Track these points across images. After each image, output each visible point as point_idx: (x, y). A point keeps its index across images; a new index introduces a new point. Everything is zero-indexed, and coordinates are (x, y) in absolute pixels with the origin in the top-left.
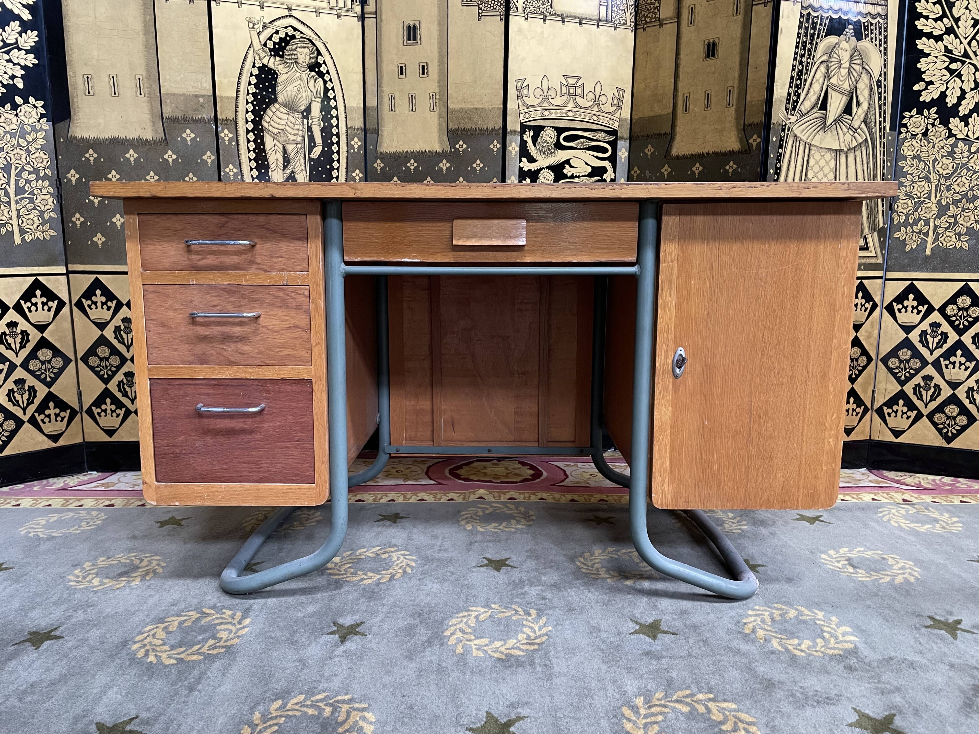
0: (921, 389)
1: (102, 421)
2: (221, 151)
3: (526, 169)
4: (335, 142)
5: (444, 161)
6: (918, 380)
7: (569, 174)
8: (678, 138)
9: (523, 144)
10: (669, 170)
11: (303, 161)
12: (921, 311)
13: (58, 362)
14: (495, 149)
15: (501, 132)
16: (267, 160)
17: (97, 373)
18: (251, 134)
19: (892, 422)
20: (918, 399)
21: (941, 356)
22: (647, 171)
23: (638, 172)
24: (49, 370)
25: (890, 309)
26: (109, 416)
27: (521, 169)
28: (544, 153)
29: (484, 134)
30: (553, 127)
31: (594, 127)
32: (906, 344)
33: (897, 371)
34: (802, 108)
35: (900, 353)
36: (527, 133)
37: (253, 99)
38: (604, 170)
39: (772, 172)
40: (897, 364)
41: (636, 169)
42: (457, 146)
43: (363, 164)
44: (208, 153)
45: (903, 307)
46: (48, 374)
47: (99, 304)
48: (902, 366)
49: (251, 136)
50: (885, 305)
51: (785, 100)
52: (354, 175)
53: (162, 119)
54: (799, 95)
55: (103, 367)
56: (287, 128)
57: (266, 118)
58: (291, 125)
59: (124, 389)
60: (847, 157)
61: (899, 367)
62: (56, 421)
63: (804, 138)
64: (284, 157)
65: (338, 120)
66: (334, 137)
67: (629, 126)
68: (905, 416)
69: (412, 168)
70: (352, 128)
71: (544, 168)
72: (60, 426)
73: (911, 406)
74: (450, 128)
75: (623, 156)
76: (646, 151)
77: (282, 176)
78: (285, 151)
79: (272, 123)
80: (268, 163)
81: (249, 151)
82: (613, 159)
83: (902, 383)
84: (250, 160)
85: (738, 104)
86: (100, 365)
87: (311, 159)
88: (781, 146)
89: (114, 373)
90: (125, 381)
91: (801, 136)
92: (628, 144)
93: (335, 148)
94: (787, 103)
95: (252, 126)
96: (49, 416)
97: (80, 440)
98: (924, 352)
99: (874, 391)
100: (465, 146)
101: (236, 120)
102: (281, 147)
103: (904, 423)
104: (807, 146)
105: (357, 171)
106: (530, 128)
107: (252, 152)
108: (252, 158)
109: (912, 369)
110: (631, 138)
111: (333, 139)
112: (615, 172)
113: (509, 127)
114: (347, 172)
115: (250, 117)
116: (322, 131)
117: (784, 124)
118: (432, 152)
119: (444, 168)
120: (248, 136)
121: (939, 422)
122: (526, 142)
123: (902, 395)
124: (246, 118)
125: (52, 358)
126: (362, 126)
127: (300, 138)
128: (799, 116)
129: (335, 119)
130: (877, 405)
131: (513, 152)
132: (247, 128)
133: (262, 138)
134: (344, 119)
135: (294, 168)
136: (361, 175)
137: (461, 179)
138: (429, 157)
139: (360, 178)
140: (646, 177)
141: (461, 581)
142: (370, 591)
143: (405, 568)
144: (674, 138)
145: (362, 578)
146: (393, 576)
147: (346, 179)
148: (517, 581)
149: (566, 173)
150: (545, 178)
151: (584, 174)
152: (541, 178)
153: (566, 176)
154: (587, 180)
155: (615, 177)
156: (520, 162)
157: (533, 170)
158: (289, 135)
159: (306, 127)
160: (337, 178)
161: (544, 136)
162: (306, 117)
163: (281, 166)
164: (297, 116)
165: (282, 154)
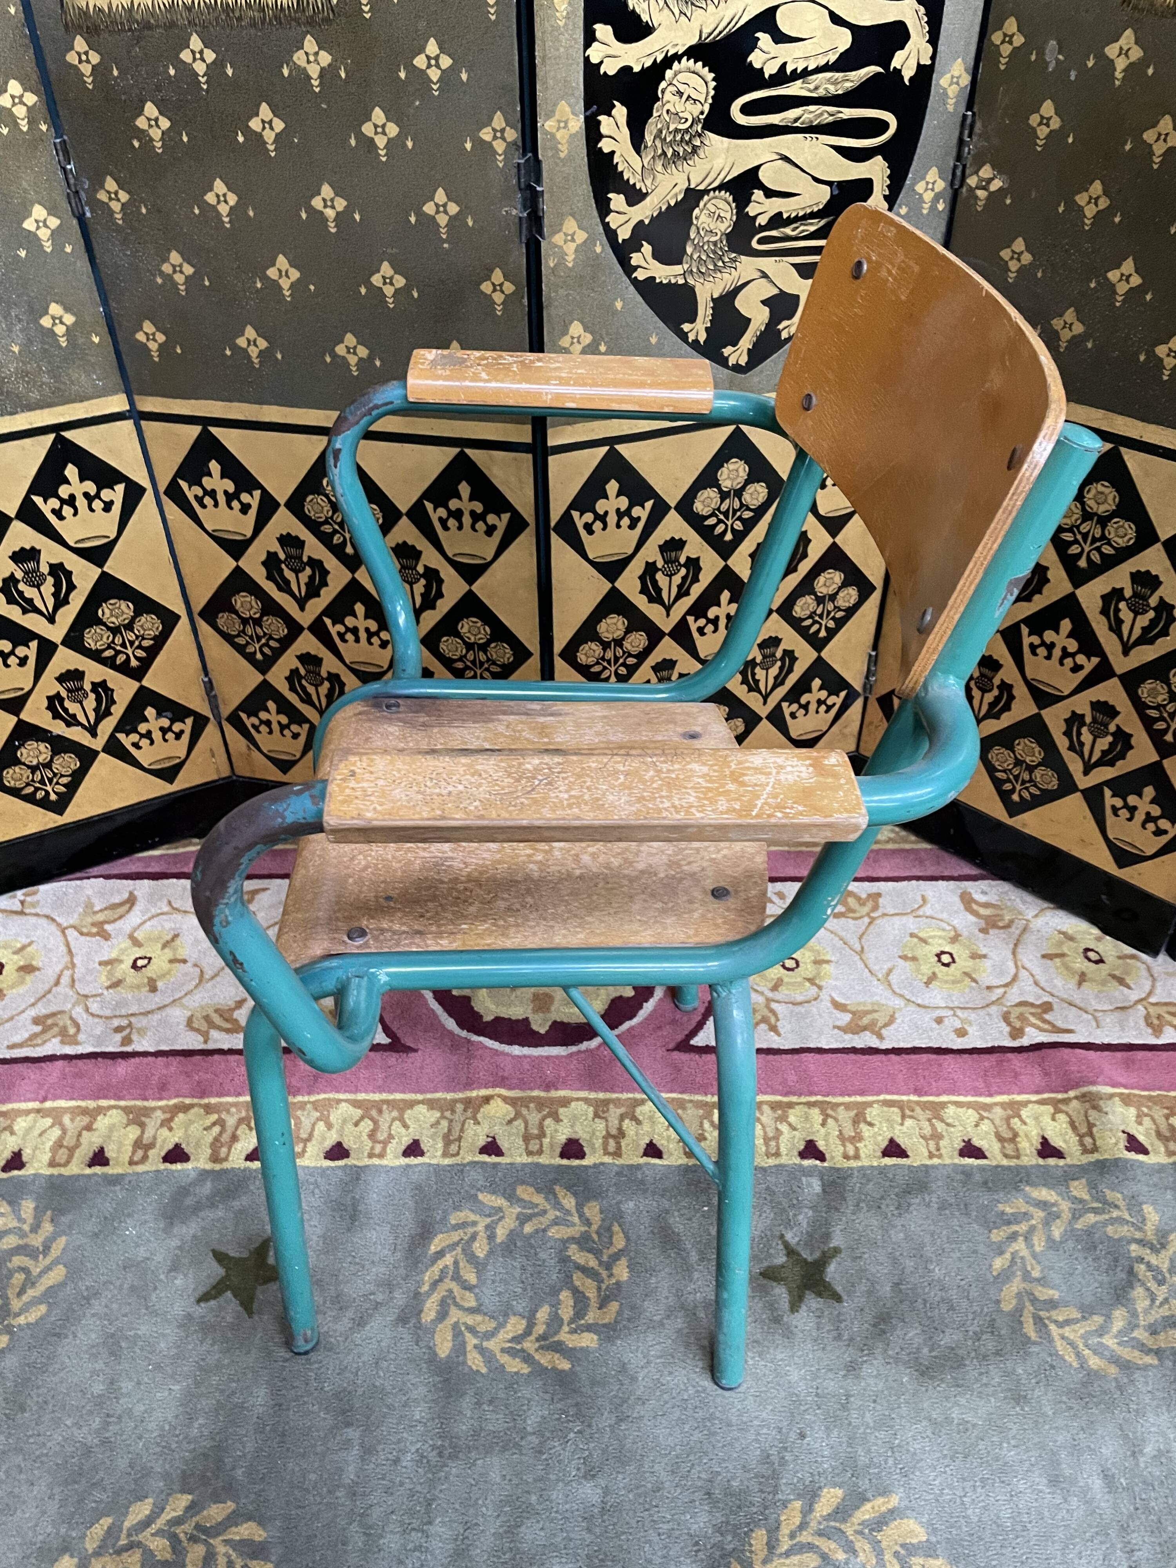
3: (610, 68)
5: (310, 44)
7: (770, 69)
10: (1136, 53)
22: (1053, 43)
23: (1019, 40)
27: (591, 69)
38: (897, 35)
41: (1011, 25)
43: (28, 56)
52: (5, 101)
69: (200, 68)
71: (677, 57)
105: (15, 86)
112: (933, 40)
119: (314, 71)
131: (562, 5)
136: (31, 99)
137: (378, 115)
138: (253, 24)
139: (30, 109)
140: (1047, 64)
149: (757, 65)
150: (680, 94)
151: (822, 62)
152: (668, 96)
153: (757, 79)
154: (835, 83)
155: (933, 58)
156: (587, 44)
157: (637, 69)
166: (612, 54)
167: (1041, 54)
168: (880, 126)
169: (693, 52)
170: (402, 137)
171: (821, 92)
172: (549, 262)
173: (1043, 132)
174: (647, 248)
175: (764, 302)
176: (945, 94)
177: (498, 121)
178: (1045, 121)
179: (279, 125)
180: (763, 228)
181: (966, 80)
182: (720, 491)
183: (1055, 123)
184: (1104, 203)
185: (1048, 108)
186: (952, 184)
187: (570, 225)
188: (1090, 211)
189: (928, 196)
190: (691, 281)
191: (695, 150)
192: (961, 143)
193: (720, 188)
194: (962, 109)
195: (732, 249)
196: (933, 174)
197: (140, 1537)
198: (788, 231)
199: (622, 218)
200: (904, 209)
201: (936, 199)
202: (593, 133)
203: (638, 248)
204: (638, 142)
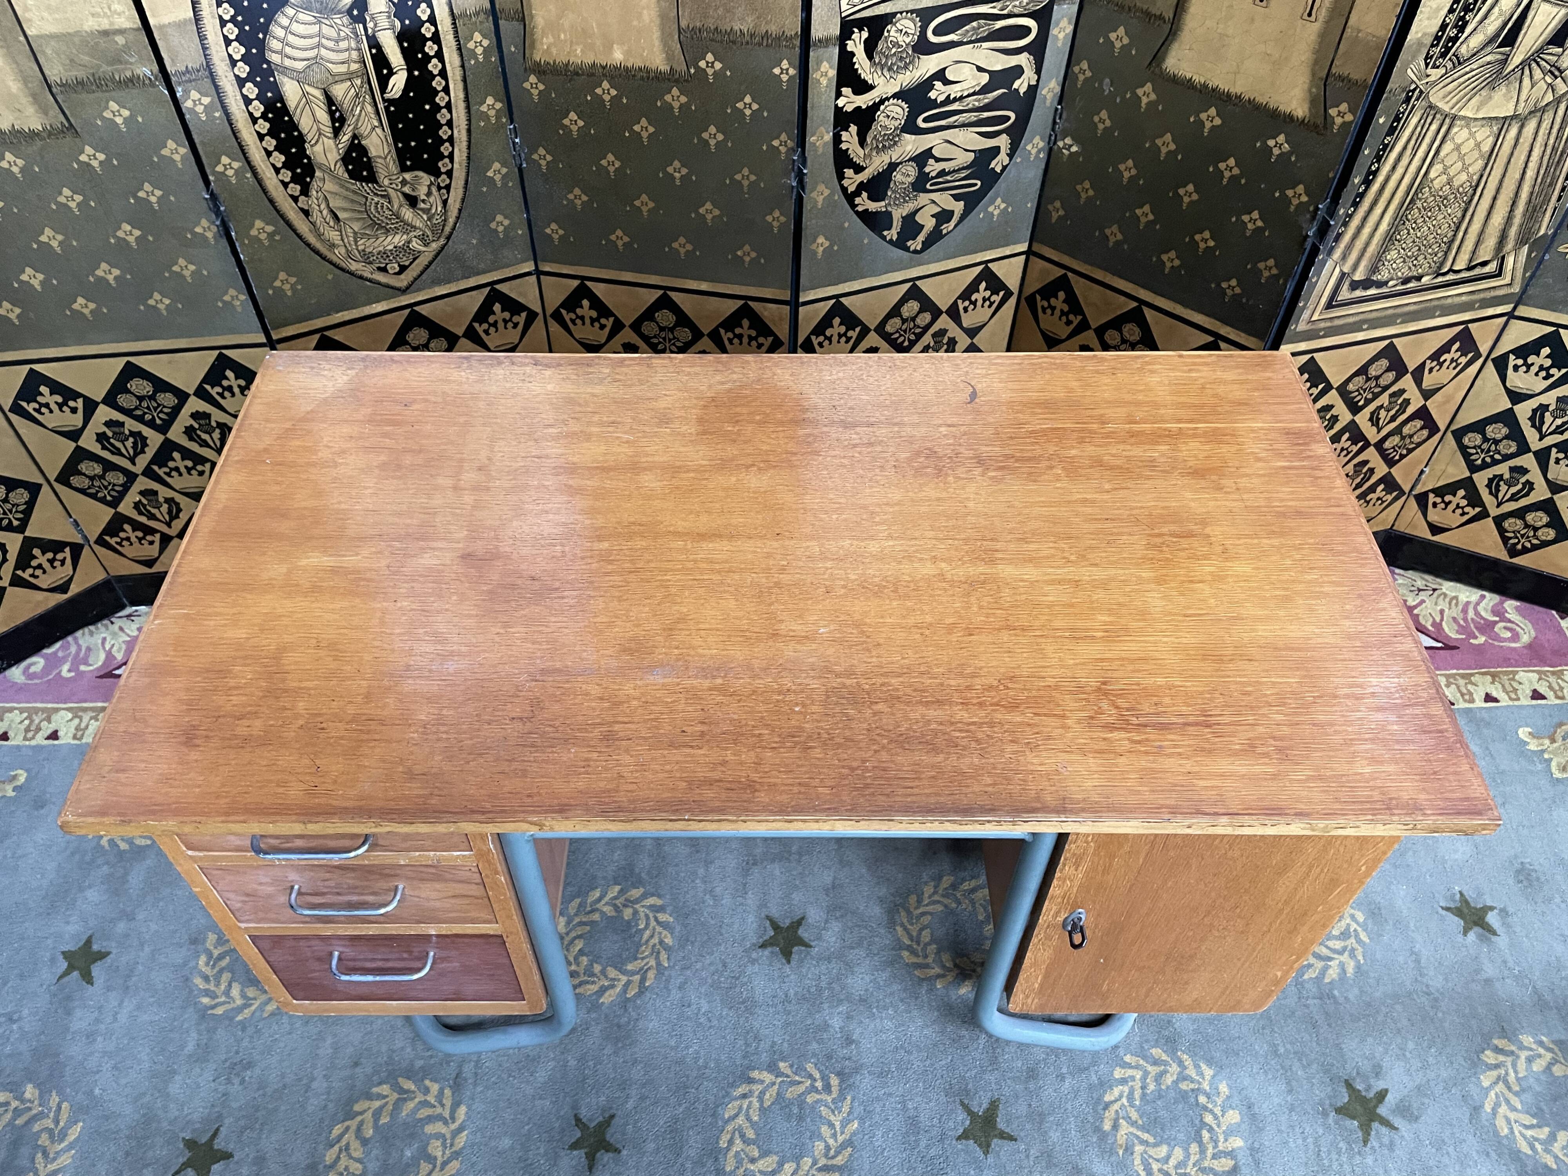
0: (1502, 483)
1: (128, 551)
2: (195, 136)
3: (849, 108)
4: (432, 53)
5: (675, 92)
6: (1503, 469)
7: (941, 98)
8: (1185, 37)
9: (846, 60)
10: (1153, 97)
11: (369, 109)
12: (1553, 376)
13: (20, 496)
14: (785, 77)
15: (797, 42)
16: (296, 127)
17: (93, 496)
18: (249, 85)
19: (1436, 515)
20: (1491, 493)
21: (1555, 445)
22: (1107, 81)
23: (1089, 74)
24: (11, 511)
25: (1501, 364)
26: (136, 544)
27: (838, 110)
28: (890, 69)
29: (760, 44)
30: (913, 12)
32: (1507, 418)
33: (1473, 451)
34: (1463, 50)
35: (1489, 429)
36: (855, 36)
37: (232, 12)
39: (1356, 181)
40: (1478, 442)
41: (1085, 65)
42: (702, 64)
43: (500, 85)
44: (171, 144)
46: (11, 516)
47: (54, 407)
48: (1485, 446)
49: (251, 90)
50: (1496, 353)
51: (1429, 41)
52: (484, 108)
53: (49, 87)
54: (1466, 24)
55: (99, 487)
56: (323, 52)
57: (275, 44)
58: (331, 44)
59: (148, 511)
60: (1522, 127)
61: (1480, 447)
62: (54, 568)
63: (1446, 108)
64: (331, 113)
65: (430, 5)
66: (429, 43)
68: (1459, 511)
69: (607, 98)
70: (464, 15)
71: (888, 99)
72: (63, 572)
73: (1474, 499)
74: (683, 24)
75: (1061, 36)
76: (1113, 36)
77: (335, 150)
78: (330, 101)
79: (288, 50)
80: (300, 133)
81: (254, 120)
82: (1038, 50)
83: (1474, 468)
84: (261, 137)
85: (1327, 22)
86: (93, 485)
87: (390, 102)
88: (1391, 131)
89: (123, 494)
90: (145, 502)
91: (1440, 105)
92: (1075, 9)
93: (434, 66)
94: (1432, 46)
95: (247, 69)
96: (40, 566)
97: (101, 576)
98: (1531, 435)
99: (1422, 472)
100: (718, 65)
101: (209, 66)
102: (318, 93)
103: (1454, 520)
104: (1447, 121)
106: (862, 24)
107: (261, 121)
108: (264, 131)
109: (1499, 453)
111: (426, 49)
112: (1038, 72)
113: (817, 31)
114: (468, 107)
115: (239, 52)
116: (400, 38)
117: (1413, 87)
118: (646, 71)
119: (676, 105)
120: (244, 91)
121: (1509, 529)
122: (852, 54)
123: (1468, 484)
124: (230, 56)
125: (7, 494)
126: (488, 6)
127: (355, 67)
128: (1449, 65)
129: (424, 6)
130: (1419, 489)
131: (824, 81)
132: (237, 77)
133: (275, 87)
135: (355, 128)
136: (498, 105)
137: (712, 129)
138: (642, 78)
139: (498, 111)
140: (1104, 90)
141: (737, 990)
142: (616, 1021)
143: (658, 953)
144: (1175, 34)
145: (601, 987)
146: (643, 980)
147: (469, 120)
148: (813, 990)
149: (933, 97)
150: (888, 116)
151: (972, 91)
152: (881, 118)
153: (934, 104)
154: (979, 100)
155: (1038, 81)
156: (837, 98)
157: (864, 107)
158: (330, 65)
159: (364, 38)
160: (450, 123)
161: (892, 33)
162: (360, 19)
163: (328, 131)
164: (338, 21)
165: (325, 108)
166: (850, 101)
167: (1101, 84)
168: (1006, 119)
169: (895, 96)
170: (725, 141)
171: (970, 106)
172: (807, 206)
173: (1101, 126)
174: (865, 195)
175: (932, 216)
176: (1045, 97)
177: (784, 137)
178: (1102, 121)
179: (651, 129)
180: (933, 178)
181: (1058, 89)
182: (902, 319)
183: (1108, 123)
184: (1134, 172)
186: (1049, 144)
187: (821, 187)
188: (1126, 175)
189: (1034, 151)
190: (889, 209)
191: (895, 143)
192: (1054, 122)
193: (909, 160)
194: (1055, 104)
195: (914, 190)
196: (1037, 140)
197: (598, 906)
198: (949, 178)
199: (851, 181)
200: (1019, 160)
201: (1039, 152)
202: (837, 139)
203: (859, 195)
204: (862, 142)
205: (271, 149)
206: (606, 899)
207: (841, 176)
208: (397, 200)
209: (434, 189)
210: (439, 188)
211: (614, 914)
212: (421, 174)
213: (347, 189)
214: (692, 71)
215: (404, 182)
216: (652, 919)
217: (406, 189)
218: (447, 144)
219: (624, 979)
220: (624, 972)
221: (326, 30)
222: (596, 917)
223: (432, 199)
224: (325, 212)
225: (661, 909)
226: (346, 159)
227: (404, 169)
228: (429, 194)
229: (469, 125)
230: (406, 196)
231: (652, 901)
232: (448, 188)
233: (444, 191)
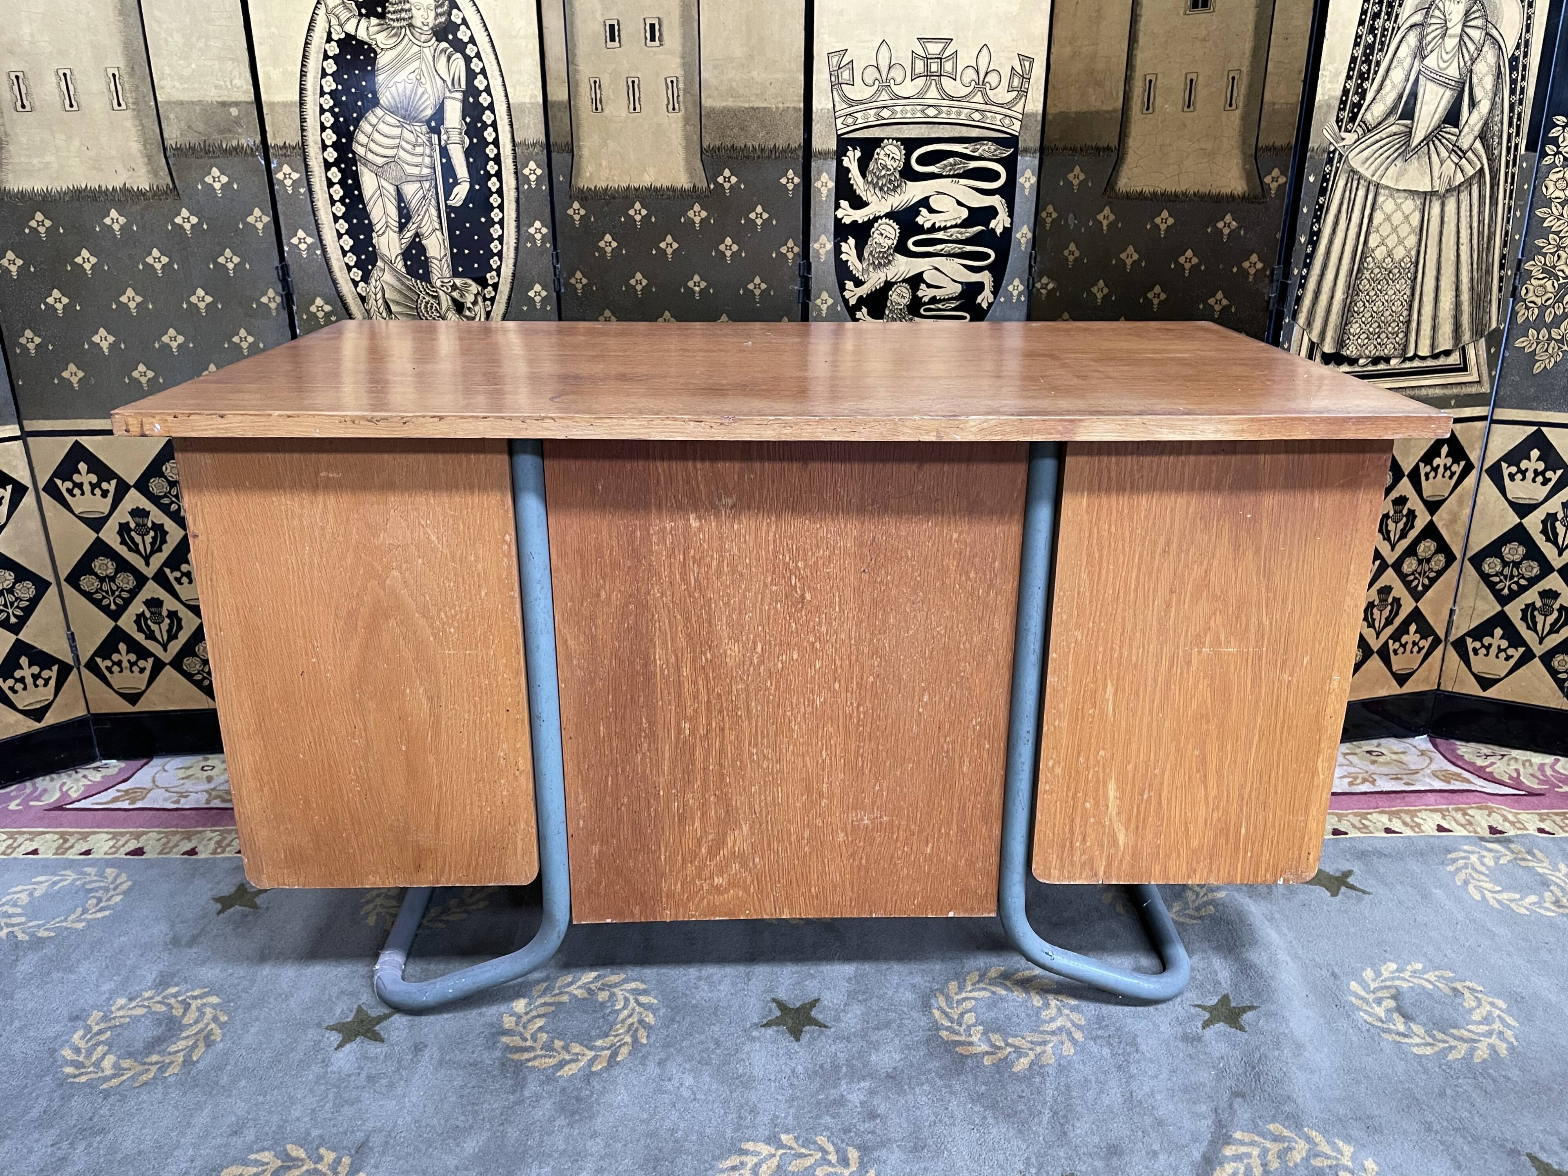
0: (1536, 613)
1: (116, 679)
2: (279, 207)
3: (847, 221)
4: (493, 172)
5: (697, 207)
6: (1531, 596)
7: (927, 225)
8: (1131, 159)
9: (842, 174)
10: (1112, 217)
12: (1550, 480)
13: (26, 590)
14: (790, 186)
15: (801, 154)
16: (367, 216)
17: (97, 603)
18: (334, 169)
19: (1479, 663)
20: (1529, 628)
22: (1071, 215)
23: (1054, 215)
24: (12, 604)
25: (1495, 473)
26: (126, 672)
27: (838, 221)
28: (881, 189)
29: (769, 158)
30: (898, 140)
31: (975, 133)
32: (1519, 534)
33: (1496, 579)
34: (1369, 117)
35: (1505, 550)
36: (850, 153)
37: (331, 103)
38: (992, 212)
39: (1303, 240)
40: (1499, 568)
41: (1050, 208)
42: (720, 180)
43: (548, 210)
44: (257, 212)
45: (1519, 471)
46: (10, 611)
47: (87, 488)
48: (1506, 571)
49: (335, 174)
50: (1488, 464)
51: (1336, 104)
52: (532, 230)
53: (165, 149)
54: (1365, 92)
55: (107, 592)
56: (402, 153)
57: (361, 138)
58: (409, 147)
59: (148, 627)
60: (1443, 205)
61: (1502, 573)
62: (36, 686)
63: (1367, 174)
64: (400, 209)
65: (496, 130)
66: (491, 163)
67: (1039, 128)
68: (1502, 655)
69: (638, 218)
70: (523, 144)
71: (880, 217)
72: (43, 694)
73: (1515, 639)
74: (705, 145)
75: (1027, 185)
76: (1070, 177)
77: (398, 244)
78: (400, 197)
79: (372, 145)
80: (370, 222)
81: (333, 202)
82: (1008, 192)
83: (1503, 600)
84: (336, 219)
85: (1246, 106)
86: (101, 588)
87: (451, 209)
89: (128, 602)
90: (148, 614)
91: (1361, 170)
92: (1036, 162)
93: (493, 184)
94: (1340, 109)
95: (335, 155)
96: (22, 680)
97: (80, 712)
98: (1548, 550)
99: (1452, 612)
100: (734, 180)
101: (303, 146)
102: (392, 189)
103: (1500, 667)
104: (1372, 188)
105: (538, 224)
106: (855, 143)
107: (338, 204)
108: (339, 214)
109: (1523, 577)
110: (1042, 149)
111: (488, 168)
112: (1011, 215)
113: (817, 144)
114: (518, 227)
115: (330, 137)
116: (468, 153)
117: (1332, 148)
118: (673, 189)
119: (697, 220)
120: (329, 174)
121: (1561, 669)
122: (848, 170)
123: (1501, 619)
124: (323, 141)
125: (14, 584)
126: (543, 139)
127: (426, 171)
128: (1360, 132)
129: (490, 129)
130: (1455, 635)
131: (824, 191)
132: (325, 160)
133: (356, 176)
134: (508, 128)
135: (419, 227)
136: (544, 230)
137: (728, 241)
138: (669, 198)
139: (543, 236)
140: (1069, 225)
141: (732, 1066)
142: (576, 1093)
143: (636, 1030)
144: (1122, 158)
145: (560, 1062)
146: (615, 1054)
147: (518, 239)
148: (828, 1066)
149: (921, 223)
150: (882, 235)
151: (954, 223)
152: (875, 235)
153: (920, 230)
154: (961, 233)
155: (1011, 224)
156: (836, 209)
157: (860, 221)
158: (406, 167)
159: (437, 148)
160: (501, 239)
161: (881, 156)
162: (436, 131)
163: (394, 224)
164: (418, 128)
165: (395, 203)
166: (848, 214)
167: (1066, 221)
168: (986, 256)
169: (888, 215)
170: (739, 251)
171: (954, 237)
173: (1071, 258)
174: (864, 310)
176: (1020, 242)
177: (790, 243)
178: (1072, 253)
179: (675, 245)
180: (926, 304)
181: (1030, 235)
183: (1077, 254)
184: (1106, 291)
185: (1072, 247)
186: (1028, 287)
187: (825, 295)
188: (1099, 296)
189: (1015, 293)
191: (890, 262)
192: (1030, 267)
193: (904, 281)
194: (1029, 250)
195: (910, 313)
196: (1016, 282)
197: (568, 989)
198: (940, 306)
199: (852, 294)
200: (1002, 300)
201: (1020, 294)
202: (838, 251)
203: (860, 310)
204: (860, 256)
205: (343, 231)
206: (579, 983)
207: (842, 288)
208: (445, 302)
209: (480, 299)
210: (485, 299)
211: (586, 995)
212: (470, 281)
213: (403, 283)
214: (712, 186)
215: (454, 287)
216: (632, 1001)
217: (455, 294)
218: (496, 258)
219: (590, 1054)
220: (591, 1049)
221: (407, 135)
222: (565, 998)
223: (477, 308)
224: (380, 302)
225: (645, 992)
226: (406, 255)
227: (455, 274)
228: (475, 303)
229: (517, 243)
230: (454, 300)
231: (633, 985)
232: (492, 300)
233: (488, 303)
